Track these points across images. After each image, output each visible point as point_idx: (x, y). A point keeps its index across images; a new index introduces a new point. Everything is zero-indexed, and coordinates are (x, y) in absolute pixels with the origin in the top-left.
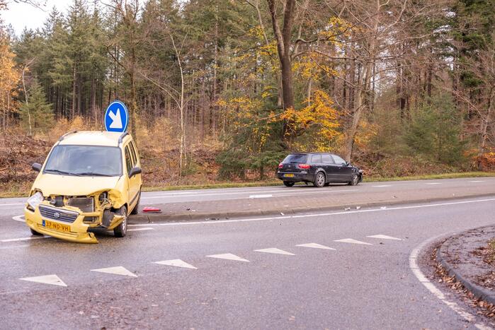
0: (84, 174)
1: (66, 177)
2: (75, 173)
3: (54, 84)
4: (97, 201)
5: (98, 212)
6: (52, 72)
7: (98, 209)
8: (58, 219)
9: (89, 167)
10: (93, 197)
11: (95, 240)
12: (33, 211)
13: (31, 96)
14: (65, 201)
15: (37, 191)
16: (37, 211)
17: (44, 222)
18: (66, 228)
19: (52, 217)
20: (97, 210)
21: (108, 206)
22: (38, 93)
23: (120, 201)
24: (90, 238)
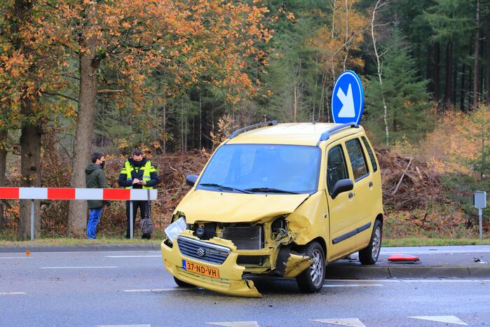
0: (255, 191)
1: (226, 194)
2: (242, 189)
3: (435, 38)
4: (268, 232)
5: (269, 250)
6: (432, 12)
7: (269, 245)
8: (203, 257)
9: (265, 179)
10: (262, 225)
11: (255, 292)
12: (170, 245)
13: (386, 64)
14: (219, 232)
15: (180, 216)
16: (176, 245)
17: (184, 262)
18: (213, 273)
19: (195, 255)
20: (267, 246)
21: (286, 241)
22: (399, 59)
23: (307, 233)
24: (248, 289)
